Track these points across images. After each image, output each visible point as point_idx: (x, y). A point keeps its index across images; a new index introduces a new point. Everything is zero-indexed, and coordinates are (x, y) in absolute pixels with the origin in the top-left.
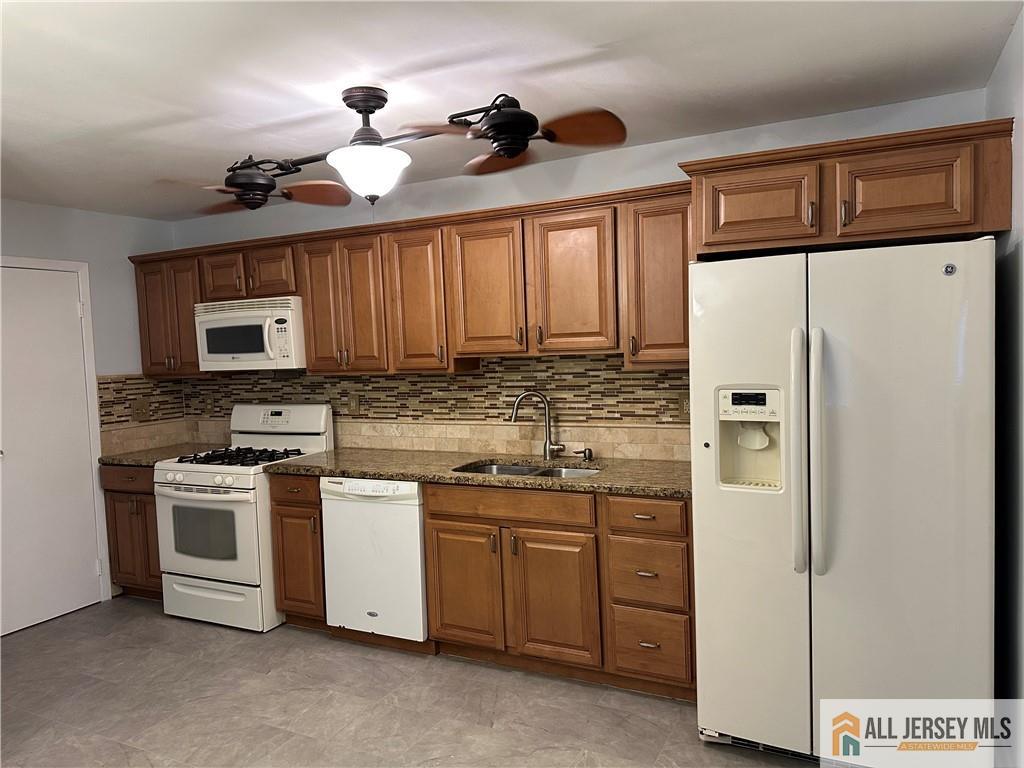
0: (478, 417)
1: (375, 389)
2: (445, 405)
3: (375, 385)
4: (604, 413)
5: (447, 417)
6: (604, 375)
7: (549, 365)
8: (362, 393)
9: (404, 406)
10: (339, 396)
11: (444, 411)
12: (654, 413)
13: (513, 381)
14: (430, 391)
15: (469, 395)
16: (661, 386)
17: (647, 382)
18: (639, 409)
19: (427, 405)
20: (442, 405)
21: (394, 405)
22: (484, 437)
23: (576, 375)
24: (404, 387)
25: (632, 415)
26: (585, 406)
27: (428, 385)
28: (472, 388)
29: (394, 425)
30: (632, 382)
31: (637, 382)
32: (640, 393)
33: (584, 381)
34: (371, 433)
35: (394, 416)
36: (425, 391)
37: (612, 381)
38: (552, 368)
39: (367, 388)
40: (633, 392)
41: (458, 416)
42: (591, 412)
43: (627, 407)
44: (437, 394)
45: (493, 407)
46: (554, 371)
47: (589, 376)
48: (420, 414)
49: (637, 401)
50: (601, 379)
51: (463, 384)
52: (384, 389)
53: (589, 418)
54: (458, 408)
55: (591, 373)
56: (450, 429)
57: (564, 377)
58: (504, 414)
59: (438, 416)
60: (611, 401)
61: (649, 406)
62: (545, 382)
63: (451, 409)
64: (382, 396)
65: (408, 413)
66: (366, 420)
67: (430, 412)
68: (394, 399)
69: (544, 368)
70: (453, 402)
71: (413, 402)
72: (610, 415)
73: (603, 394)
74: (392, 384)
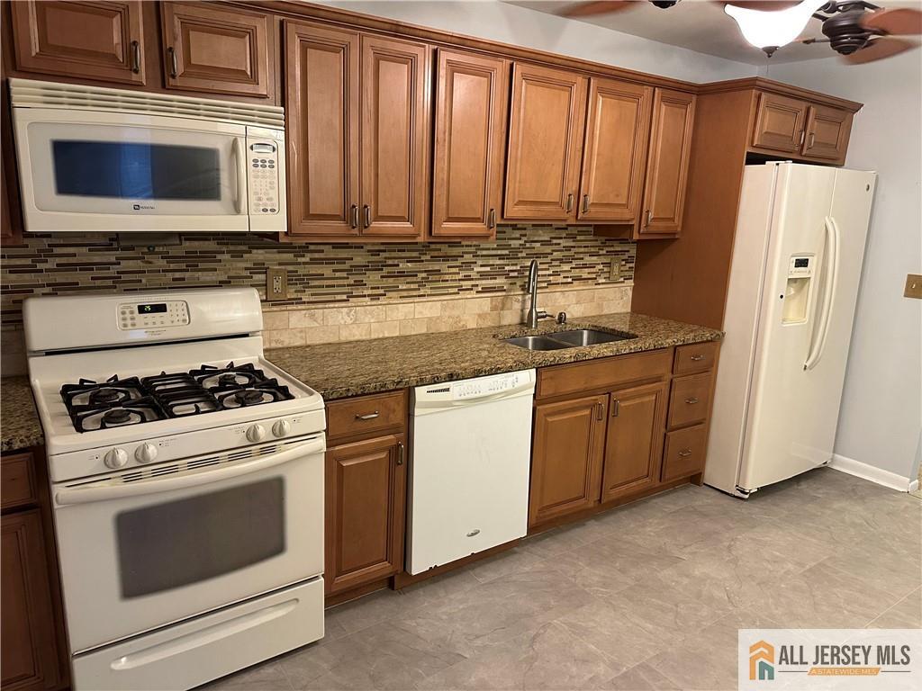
0: (451, 291)
1: (314, 261)
2: (414, 279)
3: (316, 255)
4: (560, 279)
5: (415, 293)
6: (564, 243)
7: (523, 232)
8: (291, 268)
9: (359, 284)
10: (247, 273)
11: (412, 286)
12: (594, 276)
13: (488, 249)
14: (396, 262)
15: (443, 266)
16: (601, 252)
17: (592, 250)
18: (585, 273)
19: (391, 280)
20: (409, 279)
21: (346, 282)
22: (456, 313)
23: (544, 243)
24: (360, 259)
25: (579, 279)
26: (547, 272)
27: (393, 254)
28: (446, 258)
29: (346, 310)
30: (582, 250)
31: (586, 250)
32: (588, 260)
33: (548, 249)
34: (307, 323)
35: (345, 297)
36: (390, 262)
37: (568, 248)
38: (525, 235)
39: (300, 260)
40: (583, 259)
41: (429, 292)
42: (551, 278)
43: (576, 273)
44: (403, 266)
45: (468, 278)
46: (525, 239)
47: (552, 245)
48: (382, 291)
49: (585, 266)
50: (560, 247)
51: (436, 254)
52: (329, 261)
53: (550, 284)
54: (428, 283)
55: (555, 241)
56: (419, 307)
57: (534, 245)
58: (477, 285)
59: (405, 294)
60: (566, 267)
61: (592, 270)
62: (518, 250)
63: (421, 284)
64: (327, 270)
65: (366, 292)
66: (300, 307)
67: (395, 289)
68: (344, 274)
69: (518, 236)
70: (424, 275)
71: (373, 278)
72: (565, 280)
73: (561, 261)
74: (343, 254)
